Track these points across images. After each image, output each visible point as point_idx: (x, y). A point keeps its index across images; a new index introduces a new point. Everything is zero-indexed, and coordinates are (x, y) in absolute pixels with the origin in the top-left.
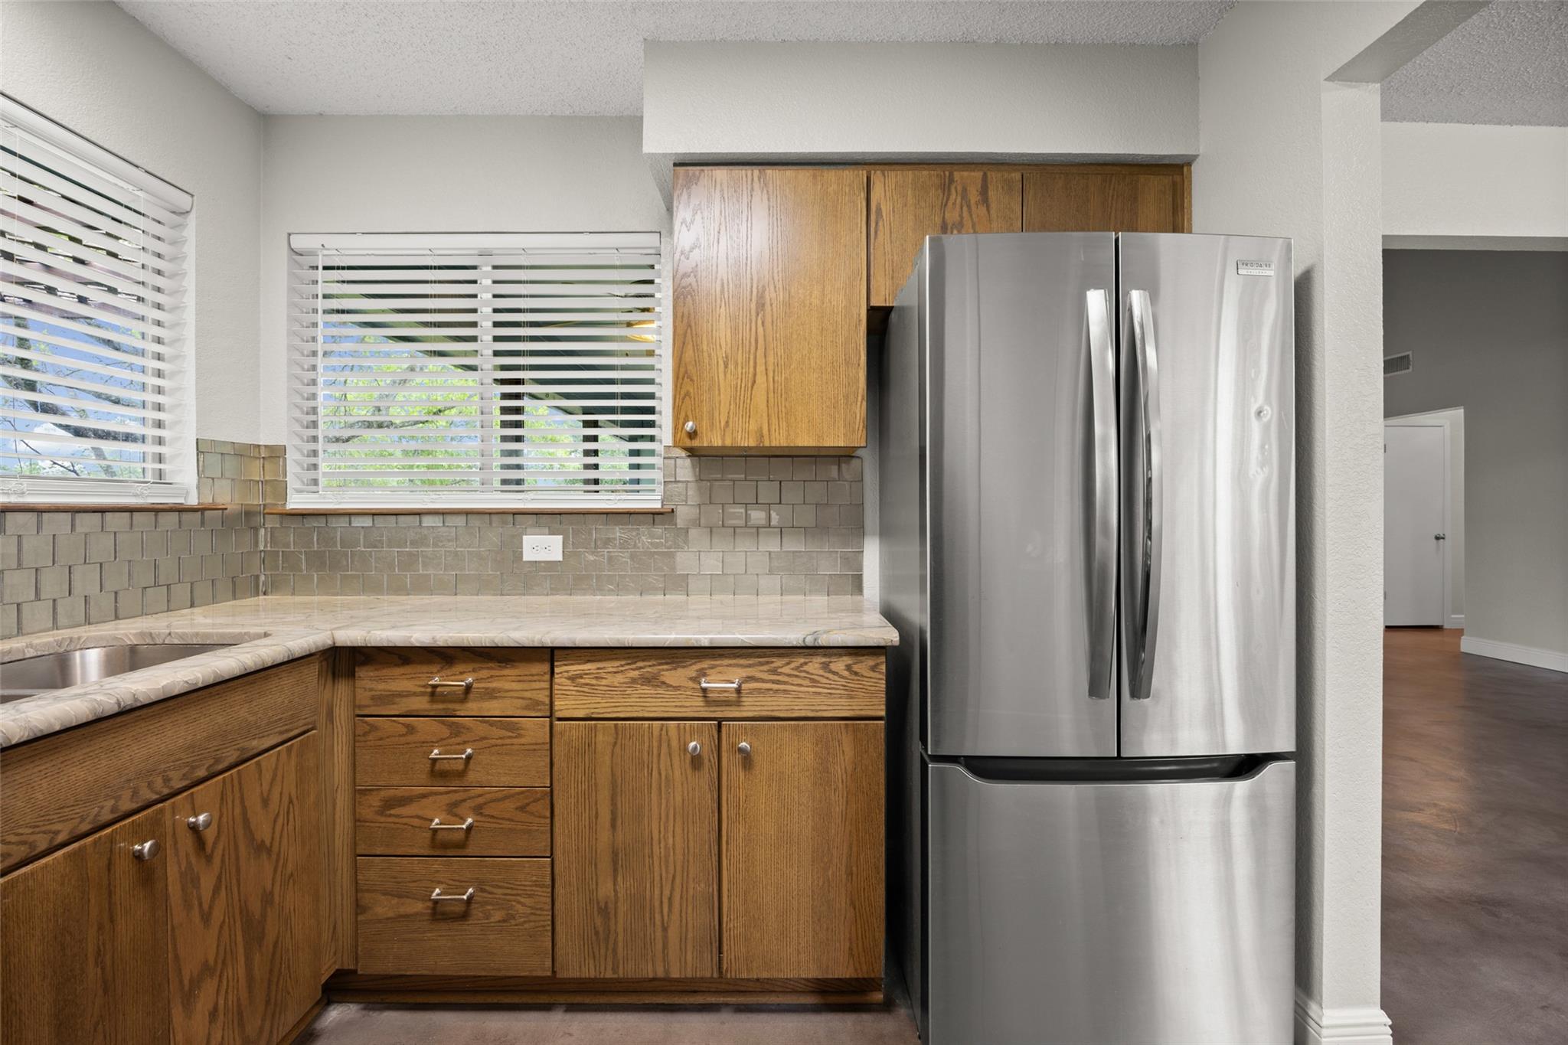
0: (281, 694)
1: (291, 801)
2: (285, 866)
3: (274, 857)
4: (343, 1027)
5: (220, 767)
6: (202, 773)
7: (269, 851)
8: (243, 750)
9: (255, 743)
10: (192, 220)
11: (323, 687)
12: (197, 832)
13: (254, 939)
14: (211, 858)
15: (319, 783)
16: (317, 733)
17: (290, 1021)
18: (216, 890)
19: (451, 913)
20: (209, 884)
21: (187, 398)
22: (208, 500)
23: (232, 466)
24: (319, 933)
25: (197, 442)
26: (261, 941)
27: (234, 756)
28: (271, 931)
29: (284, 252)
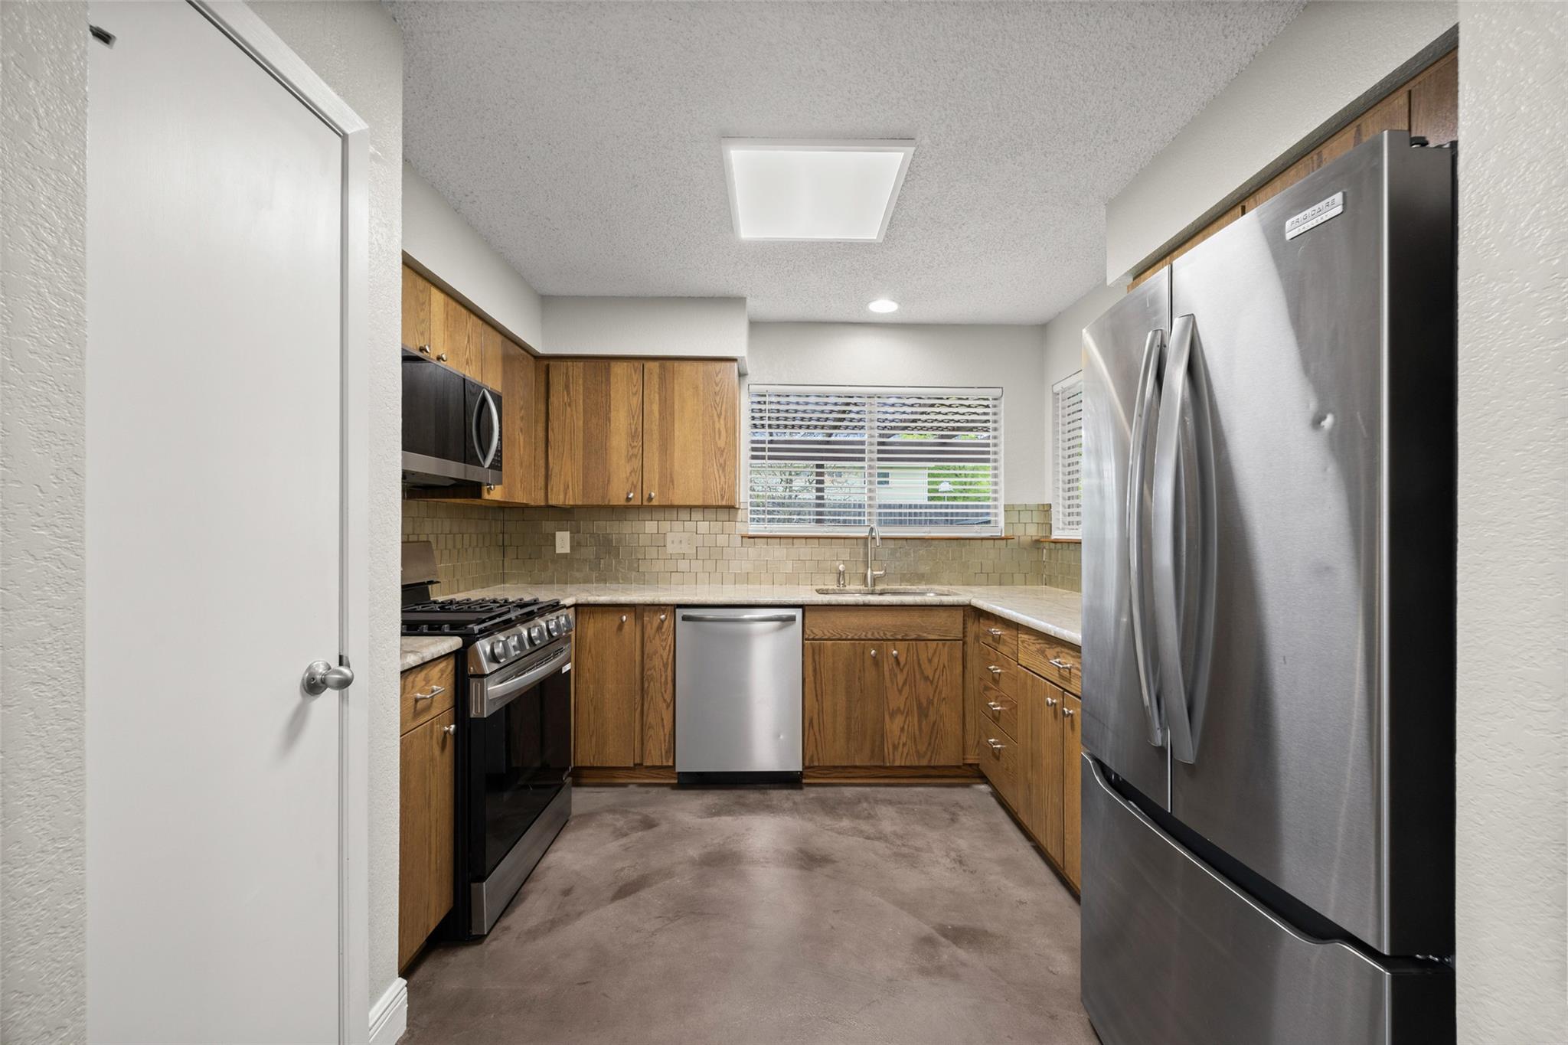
0: (941, 619)
1: (944, 667)
2: (940, 692)
3: (934, 686)
4: (980, 792)
5: (908, 638)
6: (900, 637)
7: (932, 682)
8: (919, 635)
9: (925, 635)
10: (1003, 398)
11: (969, 624)
12: (896, 658)
13: (923, 713)
14: (902, 670)
15: (964, 667)
16: (964, 643)
17: (941, 761)
18: (905, 683)
19: (997, 755)
20: (901, 678)
21: (1002, 486)
22: (1010, 534)
23: (1025, 517)
24: (964, 737)
25: (1005, 505)
26: (927, 716)
27: (914, 637)
28: (932, 717)
29: (1051, 395)
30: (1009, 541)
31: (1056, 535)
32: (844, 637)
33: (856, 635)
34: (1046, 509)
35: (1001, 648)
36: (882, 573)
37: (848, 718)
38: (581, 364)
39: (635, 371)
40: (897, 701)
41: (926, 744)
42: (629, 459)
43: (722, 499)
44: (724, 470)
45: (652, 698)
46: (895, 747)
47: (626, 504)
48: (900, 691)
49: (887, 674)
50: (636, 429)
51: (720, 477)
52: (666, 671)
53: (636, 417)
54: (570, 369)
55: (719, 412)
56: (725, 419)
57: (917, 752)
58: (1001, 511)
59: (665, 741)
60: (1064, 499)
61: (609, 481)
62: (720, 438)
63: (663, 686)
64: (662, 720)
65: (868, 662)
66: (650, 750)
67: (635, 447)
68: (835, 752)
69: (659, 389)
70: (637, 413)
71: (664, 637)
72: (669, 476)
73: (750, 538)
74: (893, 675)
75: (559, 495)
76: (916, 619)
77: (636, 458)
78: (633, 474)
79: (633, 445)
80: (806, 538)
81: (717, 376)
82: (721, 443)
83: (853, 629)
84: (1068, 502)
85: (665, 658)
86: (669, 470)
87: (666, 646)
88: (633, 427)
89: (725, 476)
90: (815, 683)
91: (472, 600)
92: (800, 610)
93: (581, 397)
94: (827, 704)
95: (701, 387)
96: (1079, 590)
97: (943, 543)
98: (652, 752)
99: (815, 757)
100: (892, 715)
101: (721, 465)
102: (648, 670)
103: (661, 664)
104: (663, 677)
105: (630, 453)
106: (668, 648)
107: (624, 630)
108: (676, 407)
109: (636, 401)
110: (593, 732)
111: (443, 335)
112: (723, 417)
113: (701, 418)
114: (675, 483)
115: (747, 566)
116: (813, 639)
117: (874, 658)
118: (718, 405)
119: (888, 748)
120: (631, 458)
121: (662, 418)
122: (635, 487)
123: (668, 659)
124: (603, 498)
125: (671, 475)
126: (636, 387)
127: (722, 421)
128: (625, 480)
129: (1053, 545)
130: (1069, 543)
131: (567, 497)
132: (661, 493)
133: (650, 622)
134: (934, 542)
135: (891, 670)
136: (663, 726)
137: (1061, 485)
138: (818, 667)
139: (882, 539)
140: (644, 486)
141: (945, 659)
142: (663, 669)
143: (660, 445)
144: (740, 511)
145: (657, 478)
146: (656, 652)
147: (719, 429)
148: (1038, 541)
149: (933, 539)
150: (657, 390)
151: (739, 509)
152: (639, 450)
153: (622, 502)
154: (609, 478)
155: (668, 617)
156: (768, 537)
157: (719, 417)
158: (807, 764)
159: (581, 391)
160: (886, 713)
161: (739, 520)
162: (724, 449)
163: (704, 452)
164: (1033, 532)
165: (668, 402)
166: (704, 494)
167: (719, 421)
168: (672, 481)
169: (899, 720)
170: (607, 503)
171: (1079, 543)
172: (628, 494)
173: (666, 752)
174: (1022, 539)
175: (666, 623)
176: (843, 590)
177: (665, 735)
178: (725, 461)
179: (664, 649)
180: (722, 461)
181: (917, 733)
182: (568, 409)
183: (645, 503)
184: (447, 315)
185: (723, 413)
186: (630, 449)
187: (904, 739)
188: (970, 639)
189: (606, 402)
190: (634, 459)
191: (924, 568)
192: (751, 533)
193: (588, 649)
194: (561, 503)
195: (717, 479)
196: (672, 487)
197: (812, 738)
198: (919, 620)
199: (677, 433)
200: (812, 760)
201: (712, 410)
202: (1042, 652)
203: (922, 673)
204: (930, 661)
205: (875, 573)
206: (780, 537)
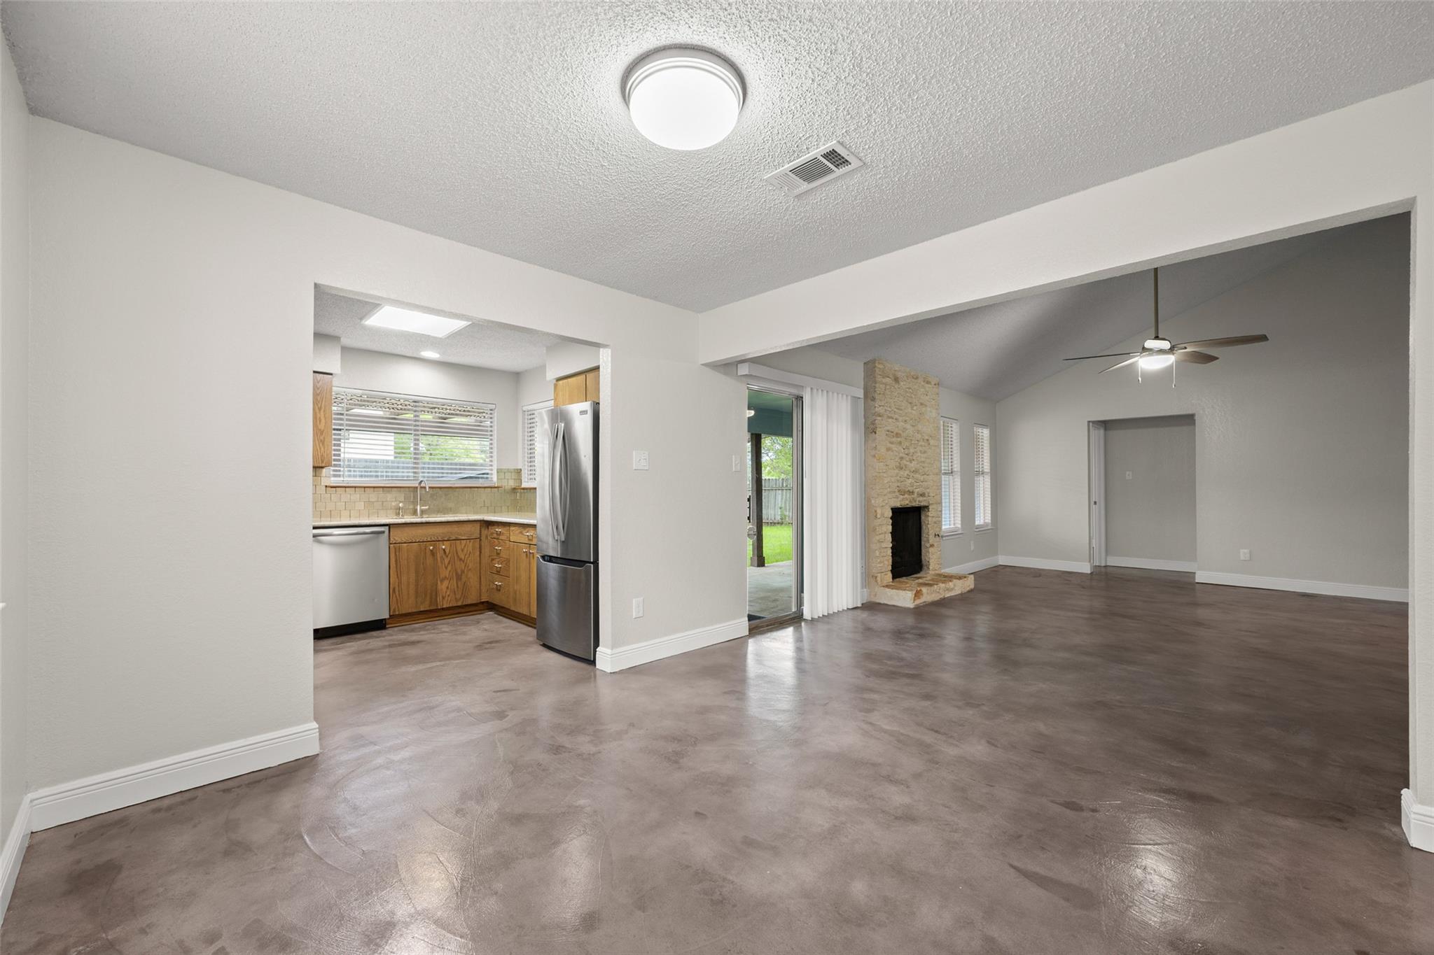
0: (468, 528)
1: (470, 553)
2: (468, 567)
3: (465, 563)
4: (489, 614)
5: (450, 539)
6: (446, 539)
7: (463, 562)
8: (456, 538)
9: (460, 537)
10: (496, 410)
11: (483, 530)
12: (444, 550)
13: (459, 578)
14: (447, 556)
15: (480, 552)
16: (480, 540)
17: (469, 602)
18: (449, 563)
19: (498, 589)
20: (446, 561)
21: (495, 458)
22: (500, 485)
23: (508, 475)
24: (480, 587)
25: (497, 469)
26: (461, 579)
27: (454, 538)
28: (464, 579)
29: (521, 412)
30: (500, 489)
31: (524, 485)
32: (413, 541)
33: (420, 539)
34: (519, 472)
35: (501, 537)
36: (427, 507)
37: (417, 585)
40: (444, 573)
41: (461, 594)
43: (323, 462)
44: (323, 444)
46: (443, 598)
48: (446, 568)
49: (439, 559)
51: (320, 449)
55: (319, 406)
56: (324, 411)
57: (456, 598)
58: (495, 472)
60: (528, 466)
62: (320, 424)
65: (428, 553)
68: (408, 607)
73: (332, 487)
74: (442, 559)
76: (455, 529)
80: (374, 487)
81: (318, 383)
83: (420, 536)
84: (530, 468)
89: (324, 448)
90: (397, 568)
92: (387, 527)
94: (404, 579)
96: (536, 512)
97: (461, 490)
99: (397, 609)
100: (442, 581)
101: (321, 441)
112: (322, 411)
115: (330, 506)
116: (395, 543)
117: (431, 551)
118: (319, 402)
119: (439, 599)
127: (322, 413)
129: (522, 491)
130: (531, 489)
134: (458, 489)
135: (441, 557)
137: (526, 459)
138: (398, 559)
139: (430, 488)
141: (470, 549)
144: (324, 470)
147: (320, 418)
148: (514, 489)
149: (457, 488)
156: (346, 487)
157: (320, 410)
158: (391, 614)
160: (439, 579)
161: (324, 476)
162: (323, 430)
164: (512, 484)
167: (319, 413)
169: (446, 583)
171: (535, 489)
174: (506, 487)
178: (324, 438)
180: (322, 438)
181: (456, 590)
185: (323, 407)
187: (448, 593)
188: (483, 538)
191: (451, 505)
197: (394, 599)
198: (456, 529)
200: (394, 611)
202: (521, 533)
203: (458, 556)
204: (462, 550)
205: (423, 508)
206: (355, 487)
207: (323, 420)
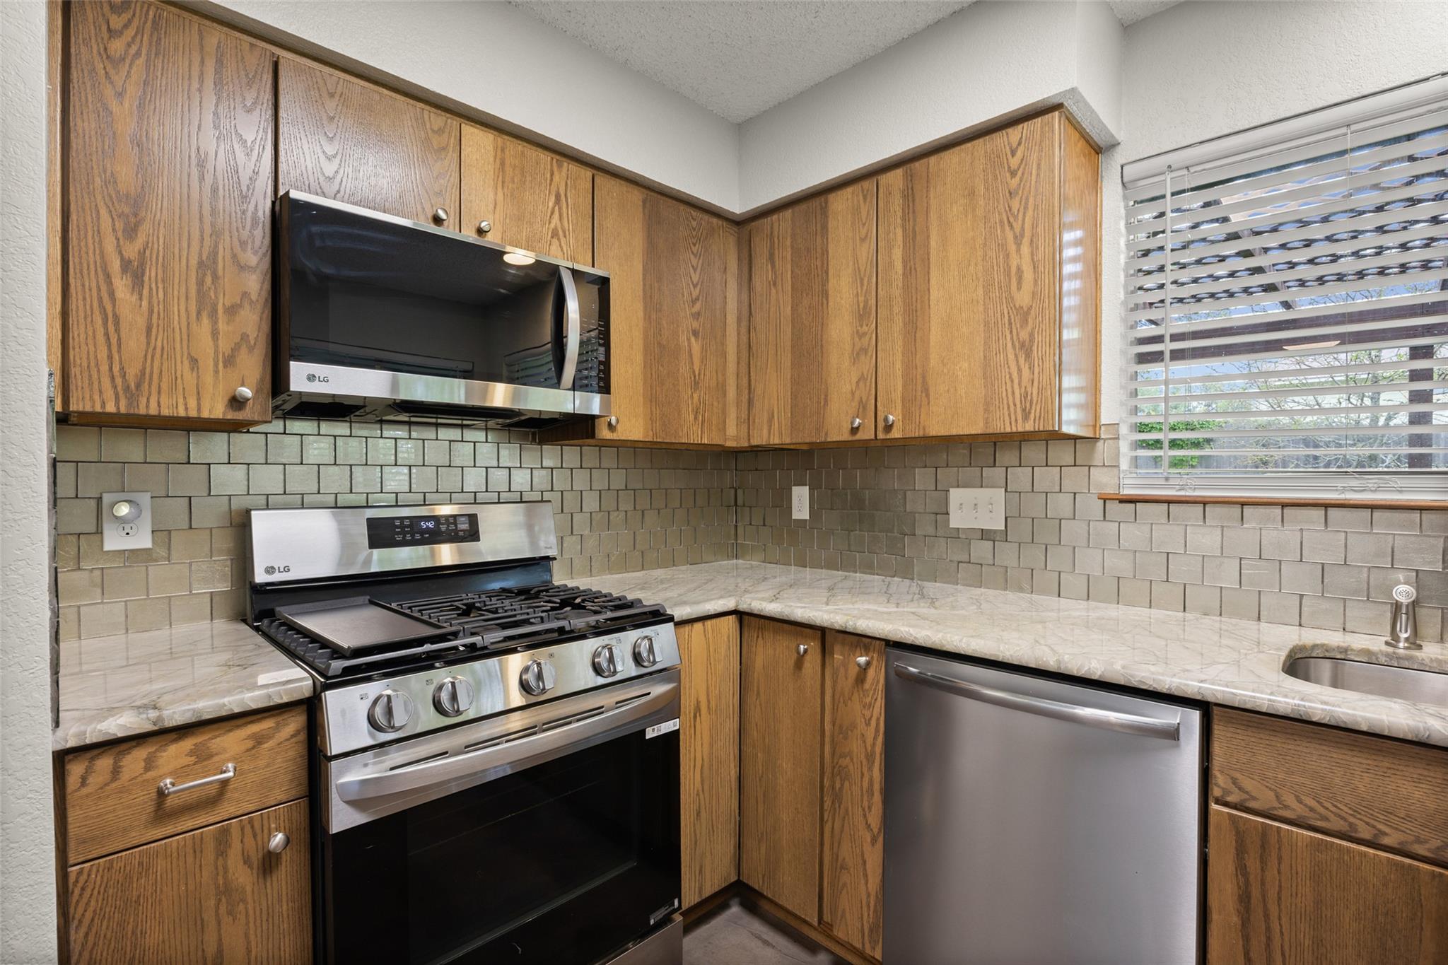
32: (1365, 833)
33: (1418, 840)
38: (788, 214)
39: (865, 198)
42: (855, 358)
43: (1026, 417)
44: (1028, 356)
45: (847, 810)
47: (850, 439)
50: (866, 302)
51: (1020, 370)
52: (870, 769)
53: (865, 282)
54: (776, 225)
55: (1018, 230)
56: (1031, 244)
59: (869, 906)
61: (826, 400)
62: (1019, 288)
63: (865, 798)
64: (864, 862)
66: (844, 911)
67: (865, 334)
69: (903, 219)
70: (868, 272)
71: (868, 700)
72: (920, 381)
73: (1122, 501)
75: (762, 430)
77: (866, 354)
78: (861, 384)
79: (861, 331)
81: (1013, 153)
82: (1023, 298)
83: (1408, 818)
85: (869, 740)
86: (920, 370)
87: (870, 719)
88: (861, 299)
89: (1031, 368)
90: (1246, 939)
91: (581, 588)
93: (789, 266)
95: (981, 189)
98: (848, 915)
101: (1022, 345)
102: (841, 756)
103: (863, 754)
104: (866, 779)
105: (857, 348)
106: (873, 722)
107: (803, 671)
108: (933, 243)
109: (866, 251)
110: (762, 834)
111: (491, 195)
112: (1026, 241)
113: (980, 253)
114: (932, 394)
115: (1119, 563)
116: (1238, 808)
118: (1016, 217)
120: (858, 354)
121: (909, 271)
122: (864, 408)
123: (874, 744)
124: (818, 430)
125: (924, 377)
126: (866, 227)
127: (1025, 249)
128: (849, 396)
131: (772, 431)
132: (907, 415)
133: (845, 665)
136: (866, 875)
138: (1255, 892)
140: (879, 404)
142: (865, 762)
143: (905, 324)
144: (1100, 444)
145: (900, 388)
146: (853, 726)
147: (1019, 269)
150: (899, 221)
151: (1095, 439)
152: (870, 339)
153: (845, 436)
154: (826, 396)
155: (875, 662)
156: (1169, 502)
157: (1018, 243)
159: (789, 257)
161: (1097, 462)
162: (1030, 308)
163: (986, 324)
165: (918, 238)
166: (986, 410)
167: (1018, 250)
168: (926, 391)
170: (823, 440)
172: (852, 423)
173: (871, 930)
175: (871, 673)
176: (1409, 658)
177: (869, 895)
178: (1031, 335)
179: (868, 724)
180: (1024, 335)
182: (773, 291)
183: (881, 436)
184: (503, 163)
185: (1028, 234)
186: (857, 339)
189: (823, 264)
190: (862, 357)
192: (1127, 492)
193: (755, 689)
194: (764, 443)
195: (1015, 375)
196: (924, 399)
199: (934, 294)
201: (1003, 231)
206: (1205, 503)
207: (1028, 275)
